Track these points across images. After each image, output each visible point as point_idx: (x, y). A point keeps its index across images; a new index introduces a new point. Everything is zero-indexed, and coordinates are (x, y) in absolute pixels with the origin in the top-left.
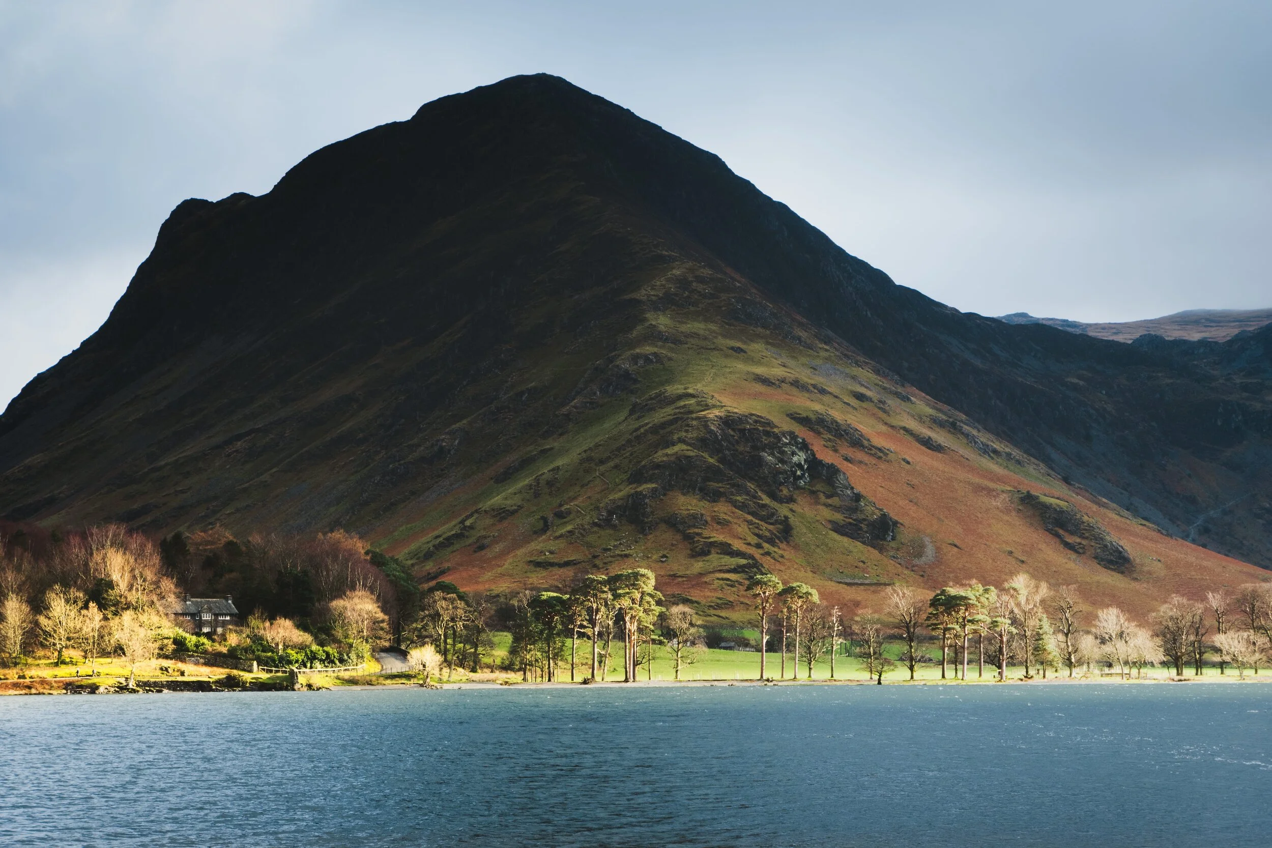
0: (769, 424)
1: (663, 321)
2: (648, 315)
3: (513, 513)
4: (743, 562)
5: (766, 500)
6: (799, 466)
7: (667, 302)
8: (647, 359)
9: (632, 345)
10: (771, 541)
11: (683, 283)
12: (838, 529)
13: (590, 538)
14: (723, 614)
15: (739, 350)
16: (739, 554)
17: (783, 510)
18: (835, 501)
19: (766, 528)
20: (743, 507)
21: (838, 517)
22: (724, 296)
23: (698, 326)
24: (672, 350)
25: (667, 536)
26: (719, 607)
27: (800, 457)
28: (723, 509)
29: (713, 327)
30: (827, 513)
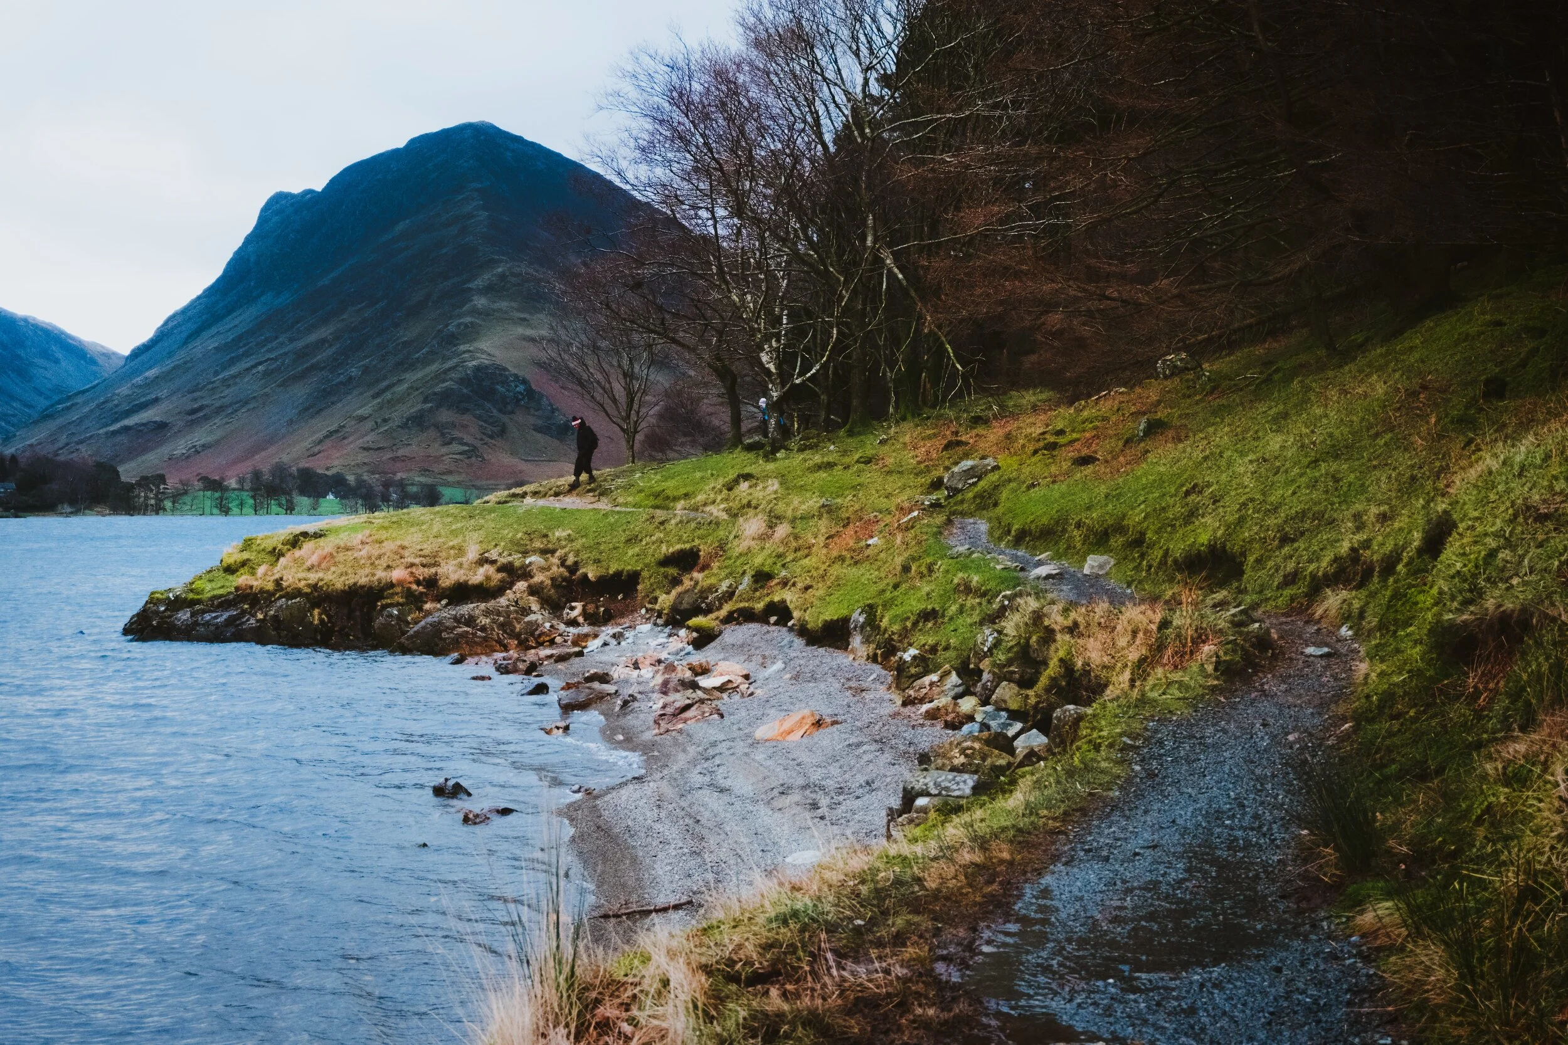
0: (505, 369)
1: (480, 302)
2: (475, 298)
3: (366, 418)
4: (467, 448)
5: (495, 412)
6: (520, 393)
7: (489, 290)
8: (466, 326)
9: (459, 316)
10: (491, 437)
11: (503, 277)
12: (538, 429)
13: (394, 434)
14: (444, 477)
15: (525, 319)
16: (466, 444)
17: (505, 419)
18: (540, 413)
19: (489, 429)
20: (479, 418)
21: (540, 422)
22: (526, 285)
23: (504, 305)
24: (484, 320)
25: (432, 433)
26: (444, 474)
27: (521, 388)
28: (467, 418)
29: (514, 304)
30: (532, 420)
